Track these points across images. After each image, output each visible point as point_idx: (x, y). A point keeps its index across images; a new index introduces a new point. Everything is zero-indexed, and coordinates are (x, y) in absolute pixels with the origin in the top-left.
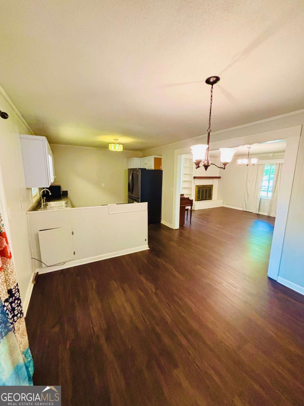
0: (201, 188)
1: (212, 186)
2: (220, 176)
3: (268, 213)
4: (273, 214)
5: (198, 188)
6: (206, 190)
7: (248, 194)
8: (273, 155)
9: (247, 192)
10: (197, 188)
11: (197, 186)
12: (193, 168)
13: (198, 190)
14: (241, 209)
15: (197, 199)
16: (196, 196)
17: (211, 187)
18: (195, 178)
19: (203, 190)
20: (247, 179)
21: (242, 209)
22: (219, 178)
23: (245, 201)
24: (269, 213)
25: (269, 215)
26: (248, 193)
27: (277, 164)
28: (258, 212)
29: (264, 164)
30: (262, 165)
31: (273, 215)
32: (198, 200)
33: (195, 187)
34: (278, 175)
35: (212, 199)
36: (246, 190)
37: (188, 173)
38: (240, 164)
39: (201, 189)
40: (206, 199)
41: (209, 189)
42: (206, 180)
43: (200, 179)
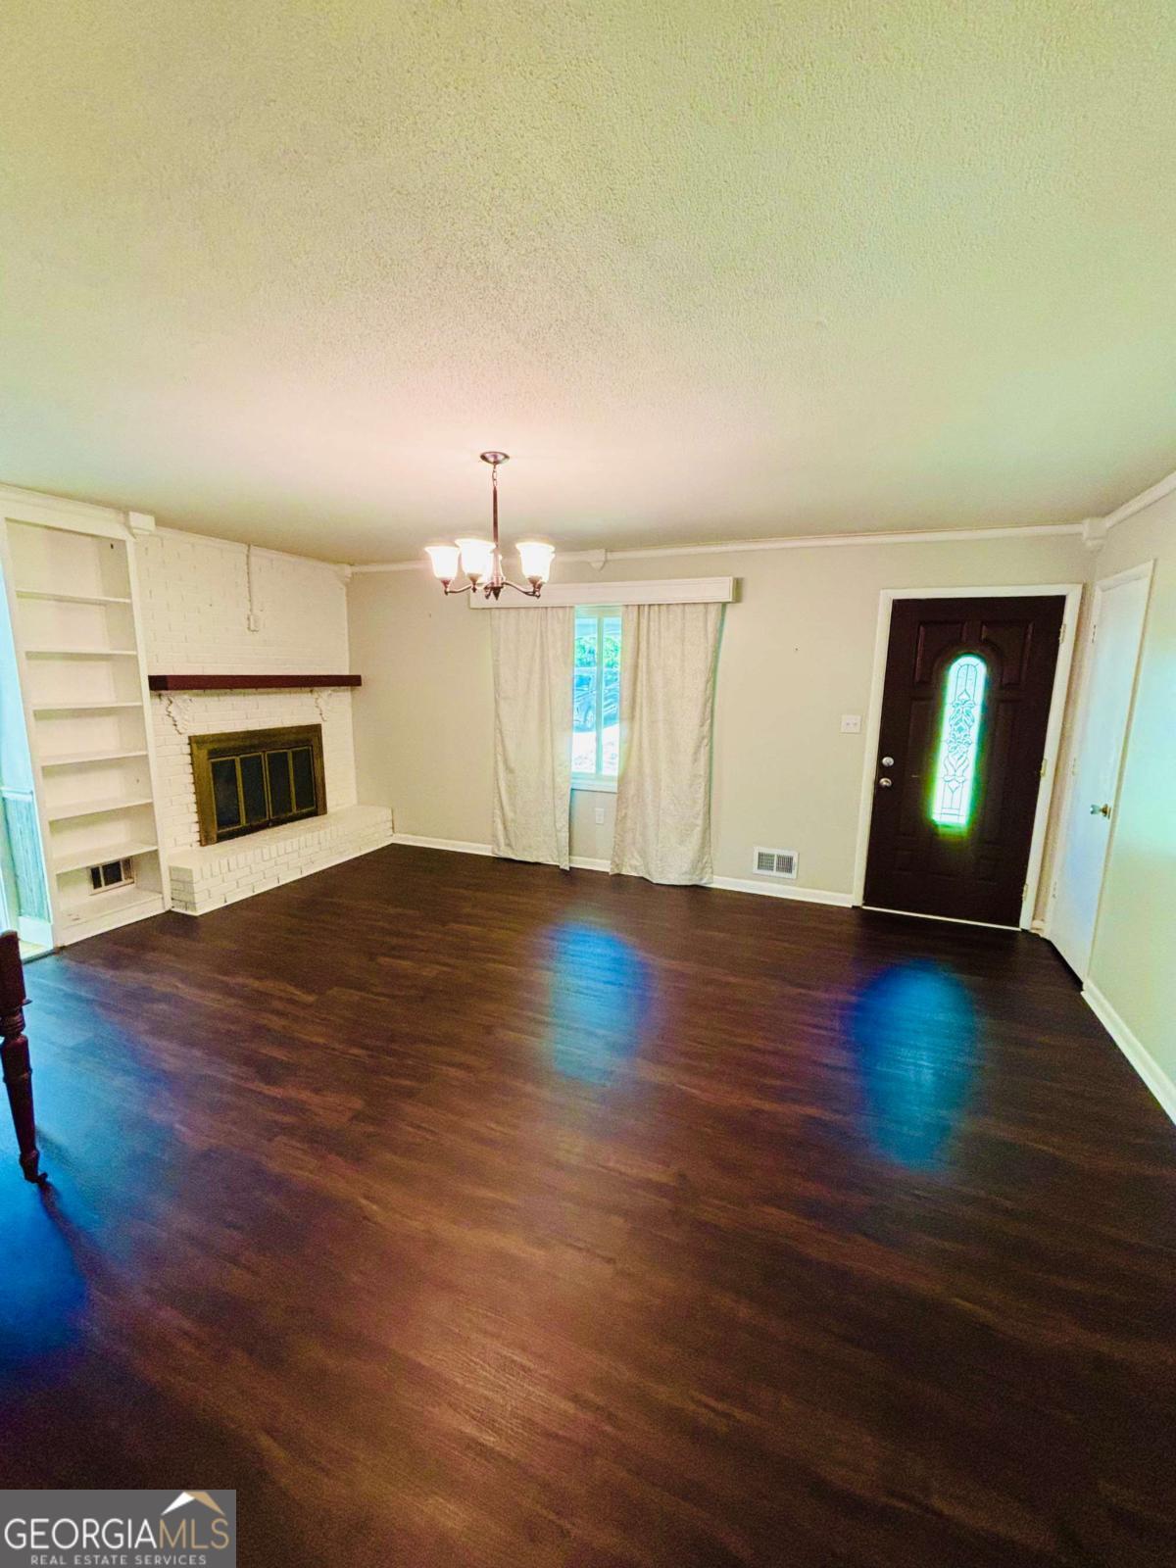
0: (236, 751)
1: (316, 730)
2: (354, 673)
3: (613, 862)
4: (634, 862)
5: (212, 753)
6: (277, 761)
7: (509, 770)
8: (606, 561)
9: (506, 761)
10: (203, 754)
11: (195, 742)
12: (130, 606)
13: (216, 769)
14: (485, 850)
15: (214, 832)
16: (201, 812)
17: (308, 742)
18: (158, 684)
19: (252, 767)
20: (497, 691)
21: (490, 847)
22: (352, 682)
23: (502, 808)
24: (616, 859)
25: (616, 872)
26: (513, 765)
27: (627, 606)
28: (570, 861)
29: (572, 607)
30: (561, 612)
31: (635, 868)
32: (221, 838)
33: (187, 749)
34: (636, 666)
35: (325, 812)
36: (500, 749)
37: (106, 650)
38: (446, 583)
39: (237, 759)
40: (283, 816)
41: (294, 749)
42: (265, 697)
43: (218, 691)
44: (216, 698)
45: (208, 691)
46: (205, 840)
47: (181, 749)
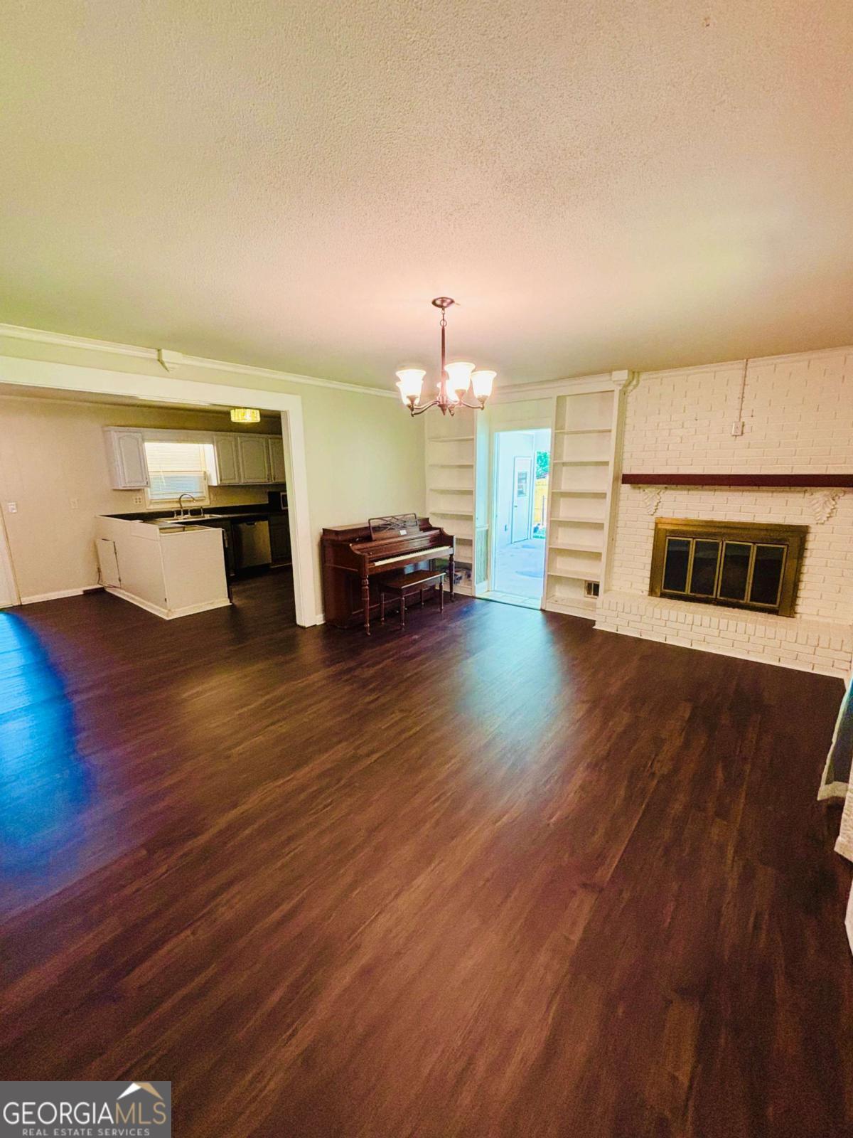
0: (695, 535)
15: (660, 589)
32: (663, 595)
41: (760, 545)
42: (737, 494)
43: (688, 487)
44: (686, 492)
45: (679, 487)
46: (652, 592)
47: (648, 525)
